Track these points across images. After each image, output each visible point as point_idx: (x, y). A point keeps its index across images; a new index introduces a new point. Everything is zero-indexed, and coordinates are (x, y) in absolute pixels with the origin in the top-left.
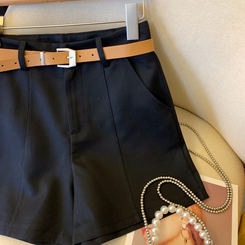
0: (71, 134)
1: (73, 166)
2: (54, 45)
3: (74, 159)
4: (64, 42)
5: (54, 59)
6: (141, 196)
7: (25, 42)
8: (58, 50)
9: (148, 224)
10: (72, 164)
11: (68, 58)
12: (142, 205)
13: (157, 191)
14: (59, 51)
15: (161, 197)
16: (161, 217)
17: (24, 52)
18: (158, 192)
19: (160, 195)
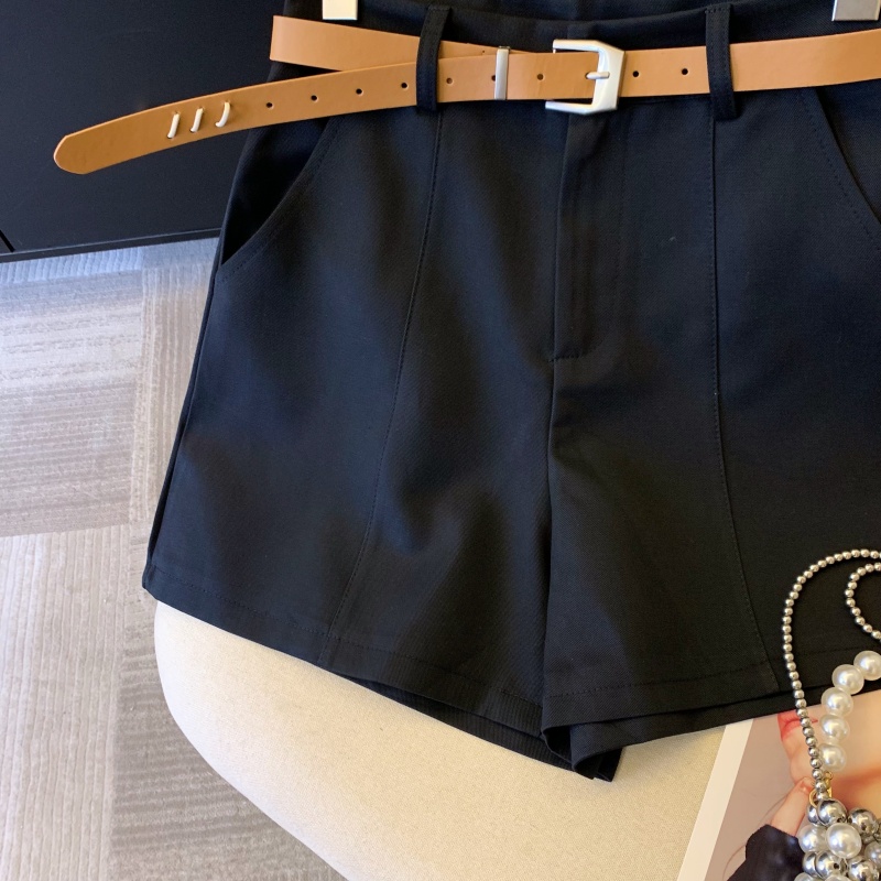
0: (557, 358)
1: (555, 470)
2: (543, 25)
3: (558, 443)
4: (582, 18)
5: (540, 77)
6: (785, 606)
7: (447, 8)
8: (557, 44)
9: (809, 705)
10: (551, 460)
11: (590, 76)
12: (787, 638)
13: (845, 598)
14: (558, 51)
15: (859, 620)
16: (856, 687)
17: (439, 45)
18: (850, 602)
19: (855, 611)
